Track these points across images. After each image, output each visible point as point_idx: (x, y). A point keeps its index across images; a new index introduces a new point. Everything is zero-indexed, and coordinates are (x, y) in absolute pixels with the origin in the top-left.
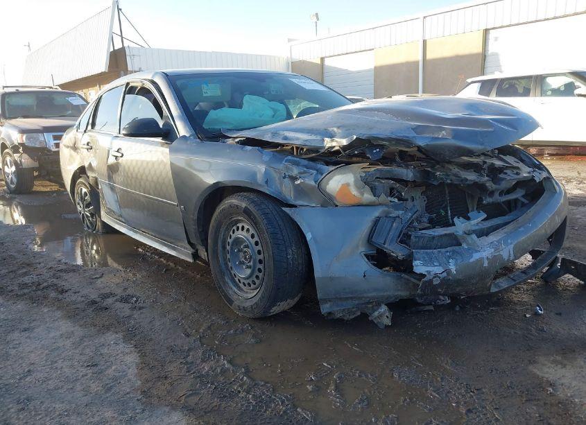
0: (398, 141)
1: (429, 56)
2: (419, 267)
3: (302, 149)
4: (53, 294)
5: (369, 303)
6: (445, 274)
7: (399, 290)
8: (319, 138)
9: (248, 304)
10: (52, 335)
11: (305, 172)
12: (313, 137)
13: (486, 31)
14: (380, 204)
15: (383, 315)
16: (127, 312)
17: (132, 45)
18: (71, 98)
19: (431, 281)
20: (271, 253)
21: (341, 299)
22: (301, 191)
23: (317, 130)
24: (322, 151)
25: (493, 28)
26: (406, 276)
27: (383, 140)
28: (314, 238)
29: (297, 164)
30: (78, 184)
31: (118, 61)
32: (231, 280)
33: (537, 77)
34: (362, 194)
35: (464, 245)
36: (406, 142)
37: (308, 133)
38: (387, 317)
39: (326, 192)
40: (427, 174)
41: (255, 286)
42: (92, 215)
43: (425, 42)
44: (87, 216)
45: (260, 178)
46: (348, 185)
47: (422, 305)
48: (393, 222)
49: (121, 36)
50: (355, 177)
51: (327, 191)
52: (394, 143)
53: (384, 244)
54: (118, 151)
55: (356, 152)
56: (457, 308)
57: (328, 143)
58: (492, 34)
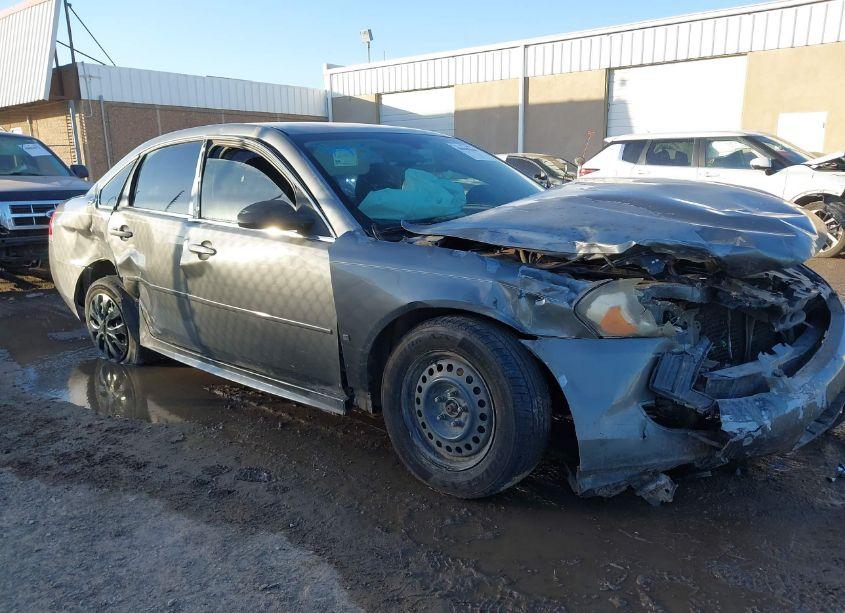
0: (689, 250)
1: (532, 100)
2: (729, 424)
3: (535, 255)
4: (125, 472)
5: (645, 472)
6: (759, 432)
7: (685, 454)
8: (564, 240)
9: (461, 479)
10: (169, 540)
11: (552, 289)
12: (555, 239)
13: (610, 72)
14: (663, 336)
15: (662, 489)
16: (269, 498)
17: (87, 61)
18: (26, 146)
19: (741, 441)
20: (511, 406)
21: (611, 469)
22: (545, 315)
23: (559, 229)
24: (573, 259)
25: (620, 68)
26: (694, 434)
27: (668, 247)
28: (571, 383)
29: (539, 278)
30: (95, 288)
31: (64, 84)
32: (422, 443)
33: (699, 140)
34: (638, 321)
35: (774, 391)
36: (701, 252)
37: (547, 232)
38: (667, 491)
39: (585, 317)
40: (713, 294)
41: (469, 452)
42: (121, 337)
43: (526, 80)
44: (110, 338)
45: (484, 297)
46: (619, 308)
47: (699, 470)
48: (681, 361)
49: (71, 47)
50: (629, 297)
51: (588, 316)
52: (683, 252)
53: (672, 391)
54: (203, 244)
55: (627, 263)
56: (739, 472)
57: (581, 249)
58: (618, 75)
